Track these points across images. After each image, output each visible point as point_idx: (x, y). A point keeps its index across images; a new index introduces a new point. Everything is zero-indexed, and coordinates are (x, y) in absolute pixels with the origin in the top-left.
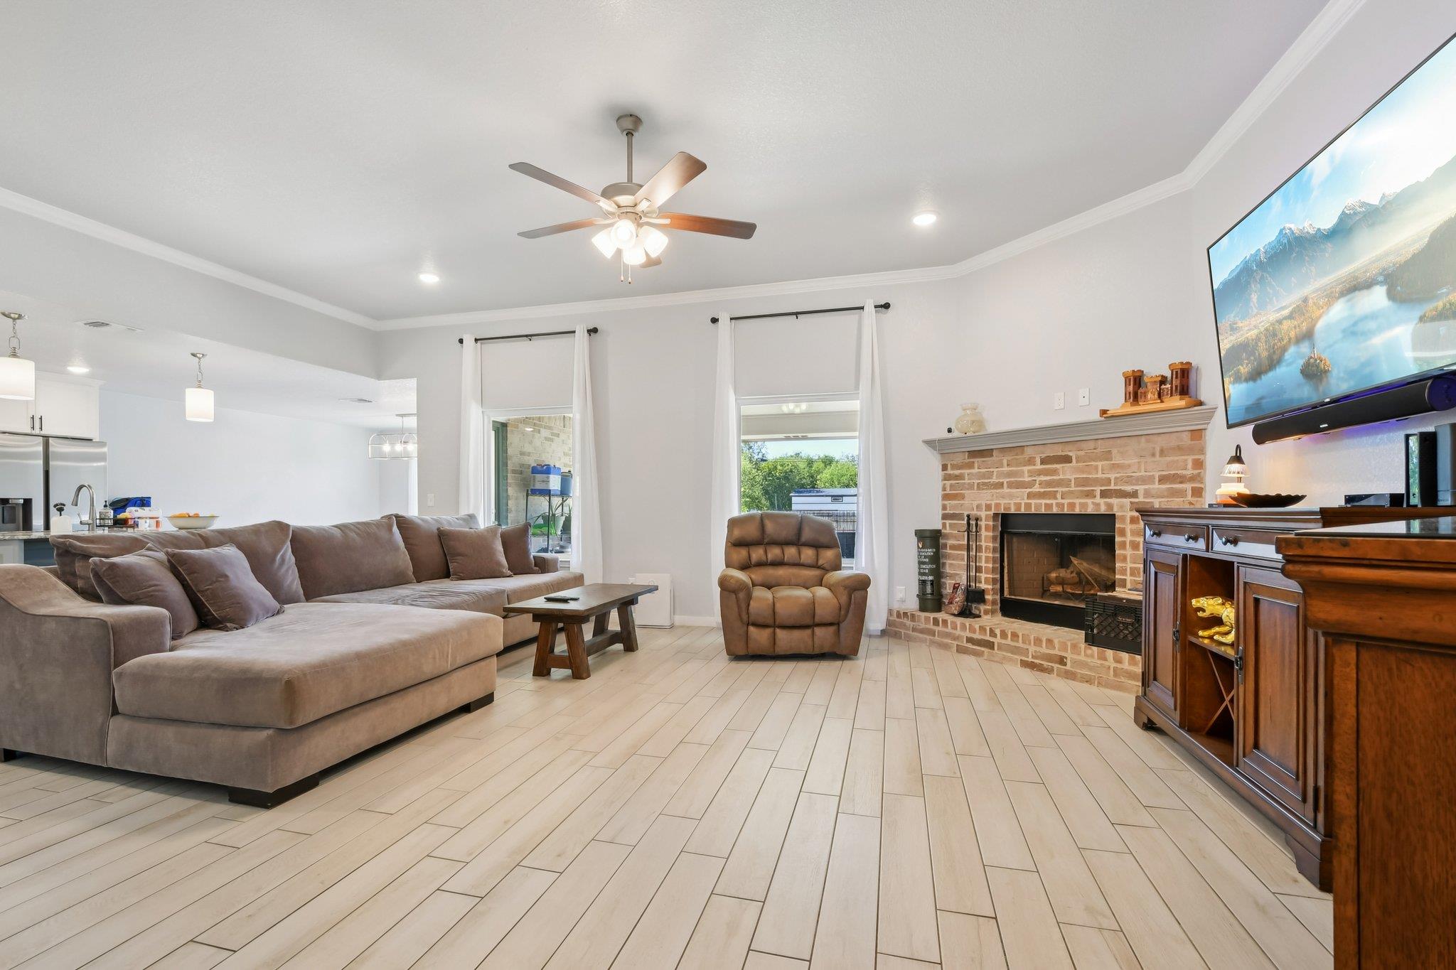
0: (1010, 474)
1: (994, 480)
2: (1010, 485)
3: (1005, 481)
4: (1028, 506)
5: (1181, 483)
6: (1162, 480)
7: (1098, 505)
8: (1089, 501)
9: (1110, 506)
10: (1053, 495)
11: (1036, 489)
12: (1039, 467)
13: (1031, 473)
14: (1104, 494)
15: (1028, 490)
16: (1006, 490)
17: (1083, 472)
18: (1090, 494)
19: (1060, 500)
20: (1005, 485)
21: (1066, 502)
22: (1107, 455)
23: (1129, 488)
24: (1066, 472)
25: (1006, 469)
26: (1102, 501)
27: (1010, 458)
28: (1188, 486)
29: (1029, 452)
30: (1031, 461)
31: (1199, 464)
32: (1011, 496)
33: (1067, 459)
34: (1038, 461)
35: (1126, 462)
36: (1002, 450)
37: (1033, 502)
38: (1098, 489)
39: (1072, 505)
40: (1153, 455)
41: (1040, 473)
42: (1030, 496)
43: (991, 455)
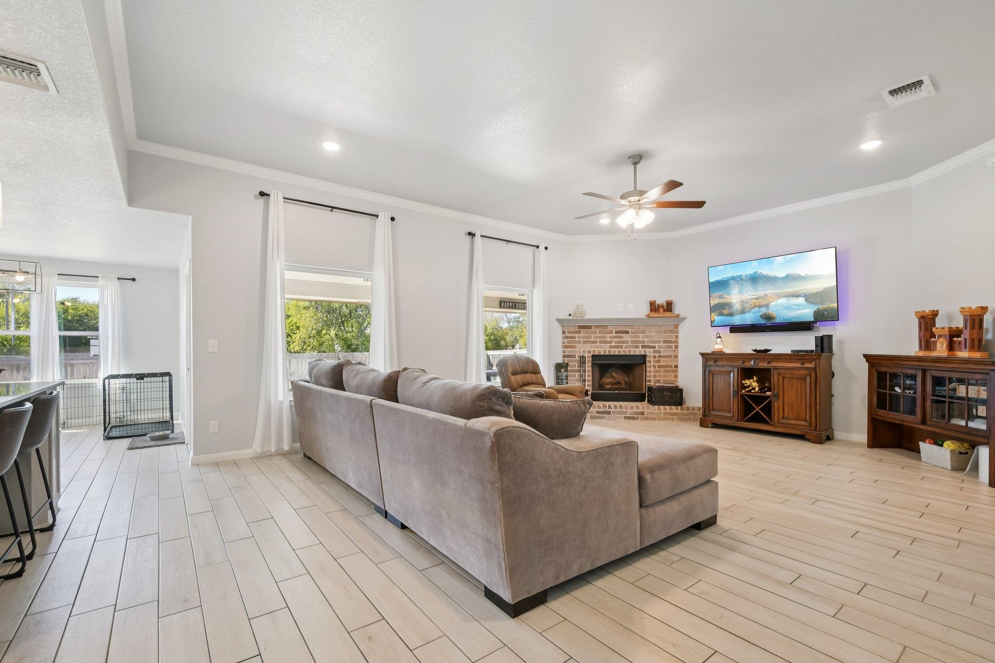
0: (600, 337)
1: (592, 339)
2: (600, 342)
3: (598, 340)
4: (610, 351)
5: (671, 343)
6: (665, 342)
7: (640, 351)
8: (637, 350)
9: (645, 352)
10: (622, 347)
11: (613, 344)
12: (614, 335)
13: (611, 337)
14: (643, 347)
15: (609, 345)
16: (598, 344)
17: (634, 338)
18: (637, 347)
19: (624, 349)
20: (598, 342)
21: (627, 350)
22: (644, 332)
23: (652, 345)
24: (625, 337)
25: (598, 335)
26: (642, 350)
27: (600, 330)
28: (673, 345)
29: (610, 328)
30: (611, 332)
31: (677, 337)
32: (601, 347)
33: (627, 332)
34: (614, 332)
35: (651, 335)
36: (597, 327)
37: (612, 350)
38: (640, 345)
39: (630, 351)
40: (661, 333)
41: (615, 337)
42: (610, 347)
43: (591, 328)
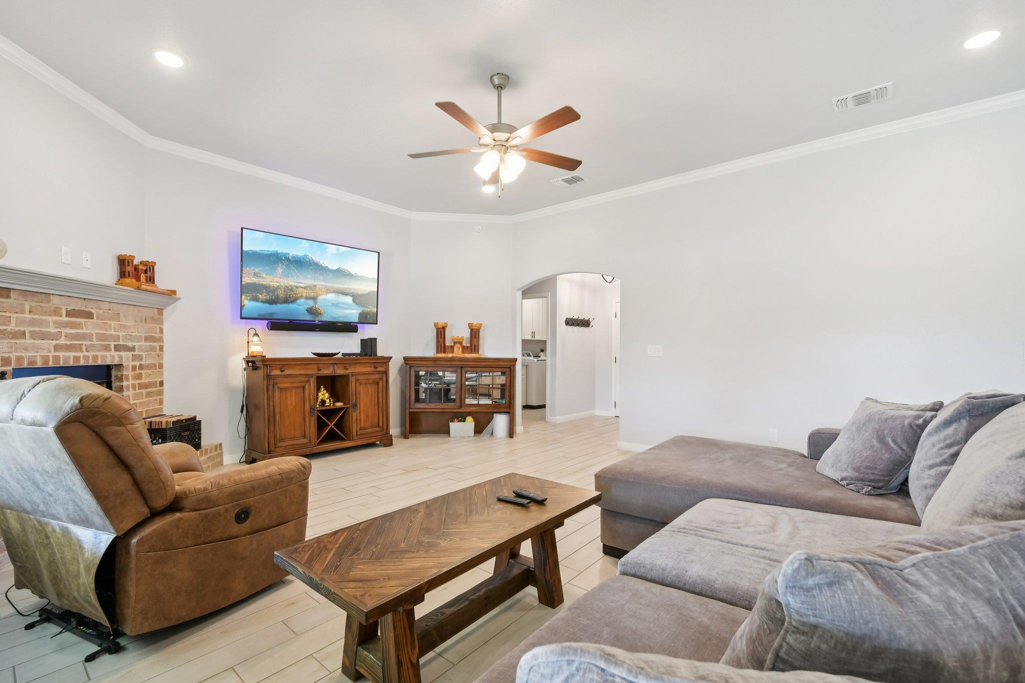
0: (32, 323)
1: (12, 327)
2: (34, 335)
3: (28, 329)
4: (57, 358)
5: (155, 342)
6: (147, 339)
7: (113, 357)
8: (108, 354)
9: (121, 357)
10: (79, 348)
11: (62, 341)
12: (64, 319)
13: (58, 324)
14: (117, 348)
15: (55, 342)
16: (28, 341)
17: (102, 329)
18: (107, 348)
19: (85, 353)
20: (27, 334)
21: (90, 354)
22: (116, 318)
23: (130, 344)
24: (89, 327)
25: (27, 315)
26: (116, 354)
27: (34, 304)
28: (157, 344)
29: (55, 301)
30: (56, 312)
31: (161, 331)
32: (36, 348)
33: (89, 315)
34: (64, 313)
35: (128, 324)
36: (24, 293)
37: (61, 354)
38: (112, 344)
39: (95, 358)
40: (141, 321)
41: (67, 325)
42: (57, 348)
43: (8, 297)
